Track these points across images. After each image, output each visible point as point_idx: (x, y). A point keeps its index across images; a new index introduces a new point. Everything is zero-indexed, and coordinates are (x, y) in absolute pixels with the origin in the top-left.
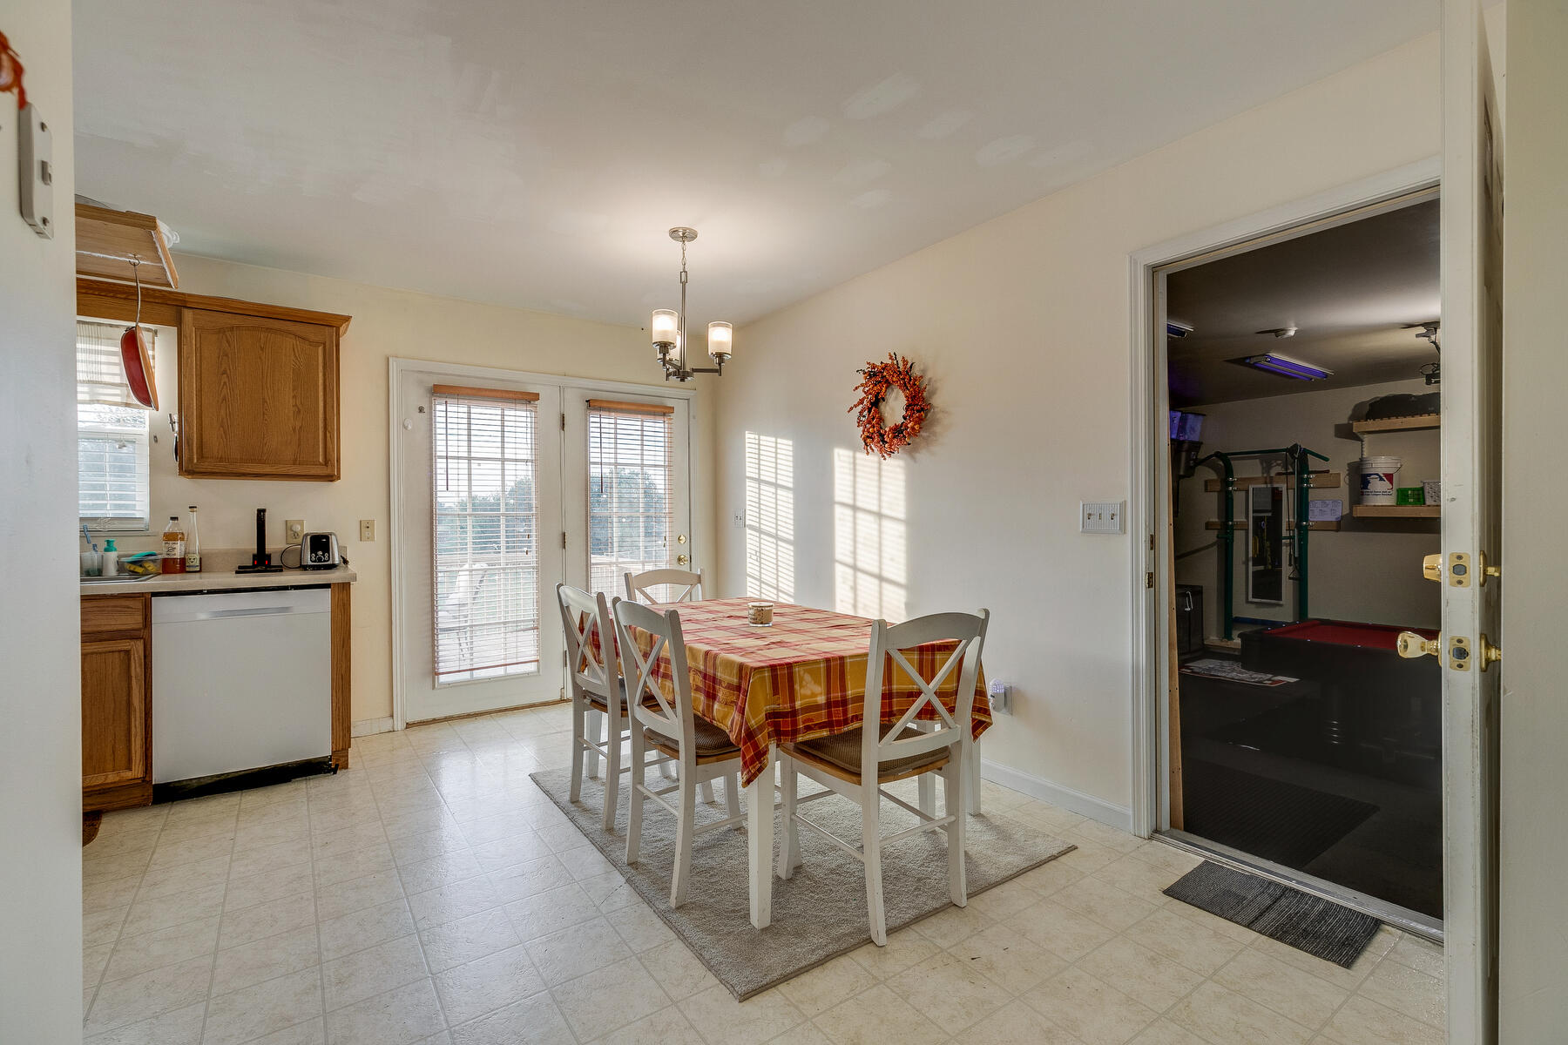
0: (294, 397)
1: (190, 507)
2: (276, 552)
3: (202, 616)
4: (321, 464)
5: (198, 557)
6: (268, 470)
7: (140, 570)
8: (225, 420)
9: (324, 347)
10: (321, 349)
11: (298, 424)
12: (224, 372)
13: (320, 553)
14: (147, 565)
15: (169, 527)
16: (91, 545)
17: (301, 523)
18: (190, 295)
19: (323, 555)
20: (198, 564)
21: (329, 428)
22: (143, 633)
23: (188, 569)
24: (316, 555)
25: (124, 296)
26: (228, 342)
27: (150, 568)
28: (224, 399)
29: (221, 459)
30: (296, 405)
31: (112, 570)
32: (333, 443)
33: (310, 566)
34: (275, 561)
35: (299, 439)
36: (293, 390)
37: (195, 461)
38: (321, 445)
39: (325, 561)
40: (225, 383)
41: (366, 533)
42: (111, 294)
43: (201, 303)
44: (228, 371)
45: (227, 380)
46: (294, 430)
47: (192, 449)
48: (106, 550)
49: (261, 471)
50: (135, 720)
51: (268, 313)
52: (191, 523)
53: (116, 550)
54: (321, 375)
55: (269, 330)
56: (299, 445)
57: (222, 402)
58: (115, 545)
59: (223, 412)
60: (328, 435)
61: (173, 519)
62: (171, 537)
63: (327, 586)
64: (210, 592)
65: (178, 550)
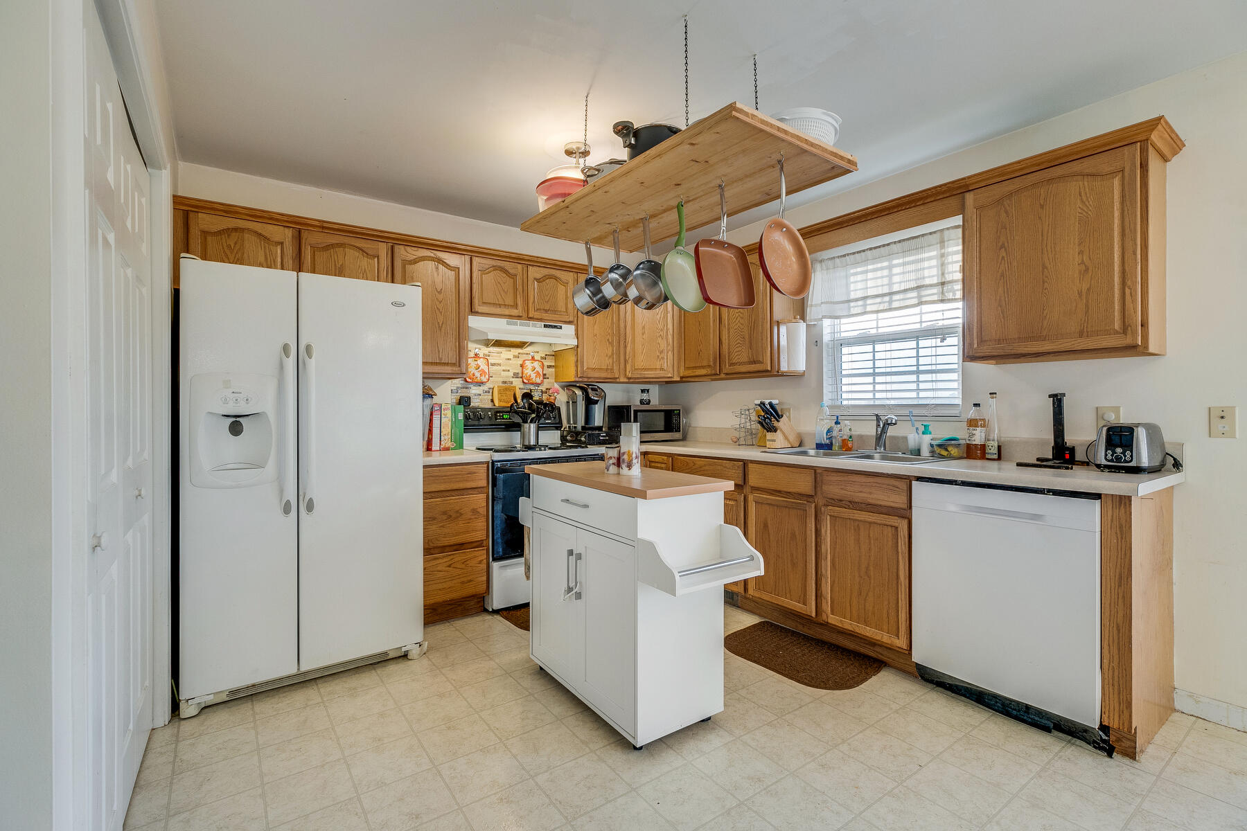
0: (1081, 253)
1: (990, 394)
2: (1081, 445)
3: (952, 508)
4: (1117, 332)
5: (996, 445)
6: (1047, 347)
7: (944, 453)
8: (1003, 298)
9: (1123, 177)
10: (1116, 182)
11: (1085, 286)
12: (1003, 246)
13: (1119, 450)
14: (950, 449)
15: (972, 413)
16: (915, 428)
17: (1116, 410)
18: (969, 177)
19: (1124, 453)
20: (996, 451)
21: (1129, 283)
22: (905, 514)
23: (987, 456)
24: (1114, 452)
25: (921, 202)
26: (1006, 212)
27: (952, 452)
28: (1002, 275)
29: (999, 341)
30: (1083, 262)
31: (925, 452)
32: (1134, 301)
33: (1106, 466)
34: (1080, 456)
35: (1087, 306)
36: (1079, 245)
37: (975, 346)
38: (1117, 307)
39: (1126, 461)
40: (1003, 258)
41: (1219, 425)
42: (913, 205)
43: (980, 181)
44: (1006, 244)
45: (1004, 254)
46: (1080, 294)
47: (973, 335)
48: (923, 433)
49: (1041, 349)
50: (901, 594)
51: (1049, 161)
52: (991, 409)
53: (930, 433)
54: (1117, 214)
55: (1050, 181)
56: (1087, 312)
57: (1000, 279)
58: (931, 429)
59: (1000, 290)
60: (1127, 291)
61: (975, 405)
62: (972, 423)
63: (1097, 496)
64: (964, 484)
65: (978, 437)
